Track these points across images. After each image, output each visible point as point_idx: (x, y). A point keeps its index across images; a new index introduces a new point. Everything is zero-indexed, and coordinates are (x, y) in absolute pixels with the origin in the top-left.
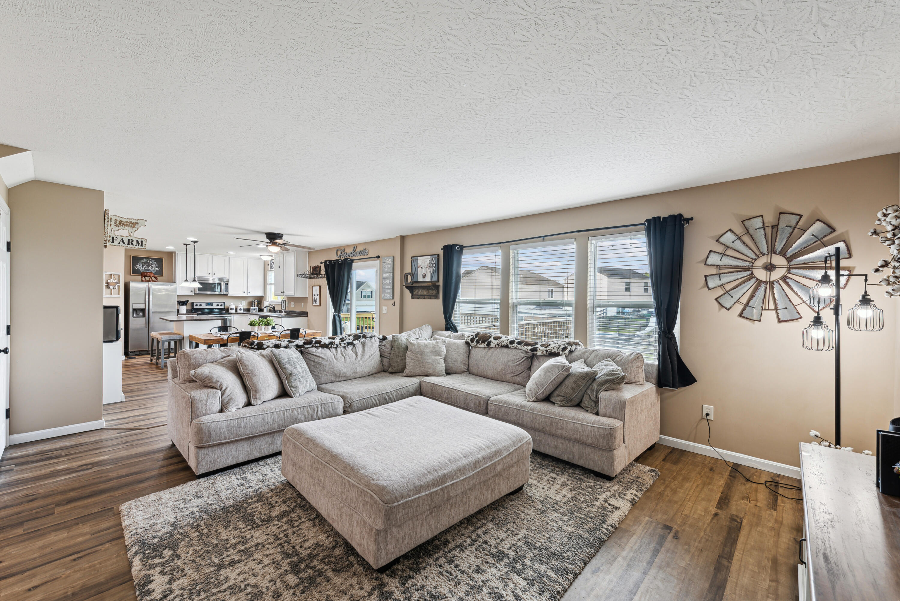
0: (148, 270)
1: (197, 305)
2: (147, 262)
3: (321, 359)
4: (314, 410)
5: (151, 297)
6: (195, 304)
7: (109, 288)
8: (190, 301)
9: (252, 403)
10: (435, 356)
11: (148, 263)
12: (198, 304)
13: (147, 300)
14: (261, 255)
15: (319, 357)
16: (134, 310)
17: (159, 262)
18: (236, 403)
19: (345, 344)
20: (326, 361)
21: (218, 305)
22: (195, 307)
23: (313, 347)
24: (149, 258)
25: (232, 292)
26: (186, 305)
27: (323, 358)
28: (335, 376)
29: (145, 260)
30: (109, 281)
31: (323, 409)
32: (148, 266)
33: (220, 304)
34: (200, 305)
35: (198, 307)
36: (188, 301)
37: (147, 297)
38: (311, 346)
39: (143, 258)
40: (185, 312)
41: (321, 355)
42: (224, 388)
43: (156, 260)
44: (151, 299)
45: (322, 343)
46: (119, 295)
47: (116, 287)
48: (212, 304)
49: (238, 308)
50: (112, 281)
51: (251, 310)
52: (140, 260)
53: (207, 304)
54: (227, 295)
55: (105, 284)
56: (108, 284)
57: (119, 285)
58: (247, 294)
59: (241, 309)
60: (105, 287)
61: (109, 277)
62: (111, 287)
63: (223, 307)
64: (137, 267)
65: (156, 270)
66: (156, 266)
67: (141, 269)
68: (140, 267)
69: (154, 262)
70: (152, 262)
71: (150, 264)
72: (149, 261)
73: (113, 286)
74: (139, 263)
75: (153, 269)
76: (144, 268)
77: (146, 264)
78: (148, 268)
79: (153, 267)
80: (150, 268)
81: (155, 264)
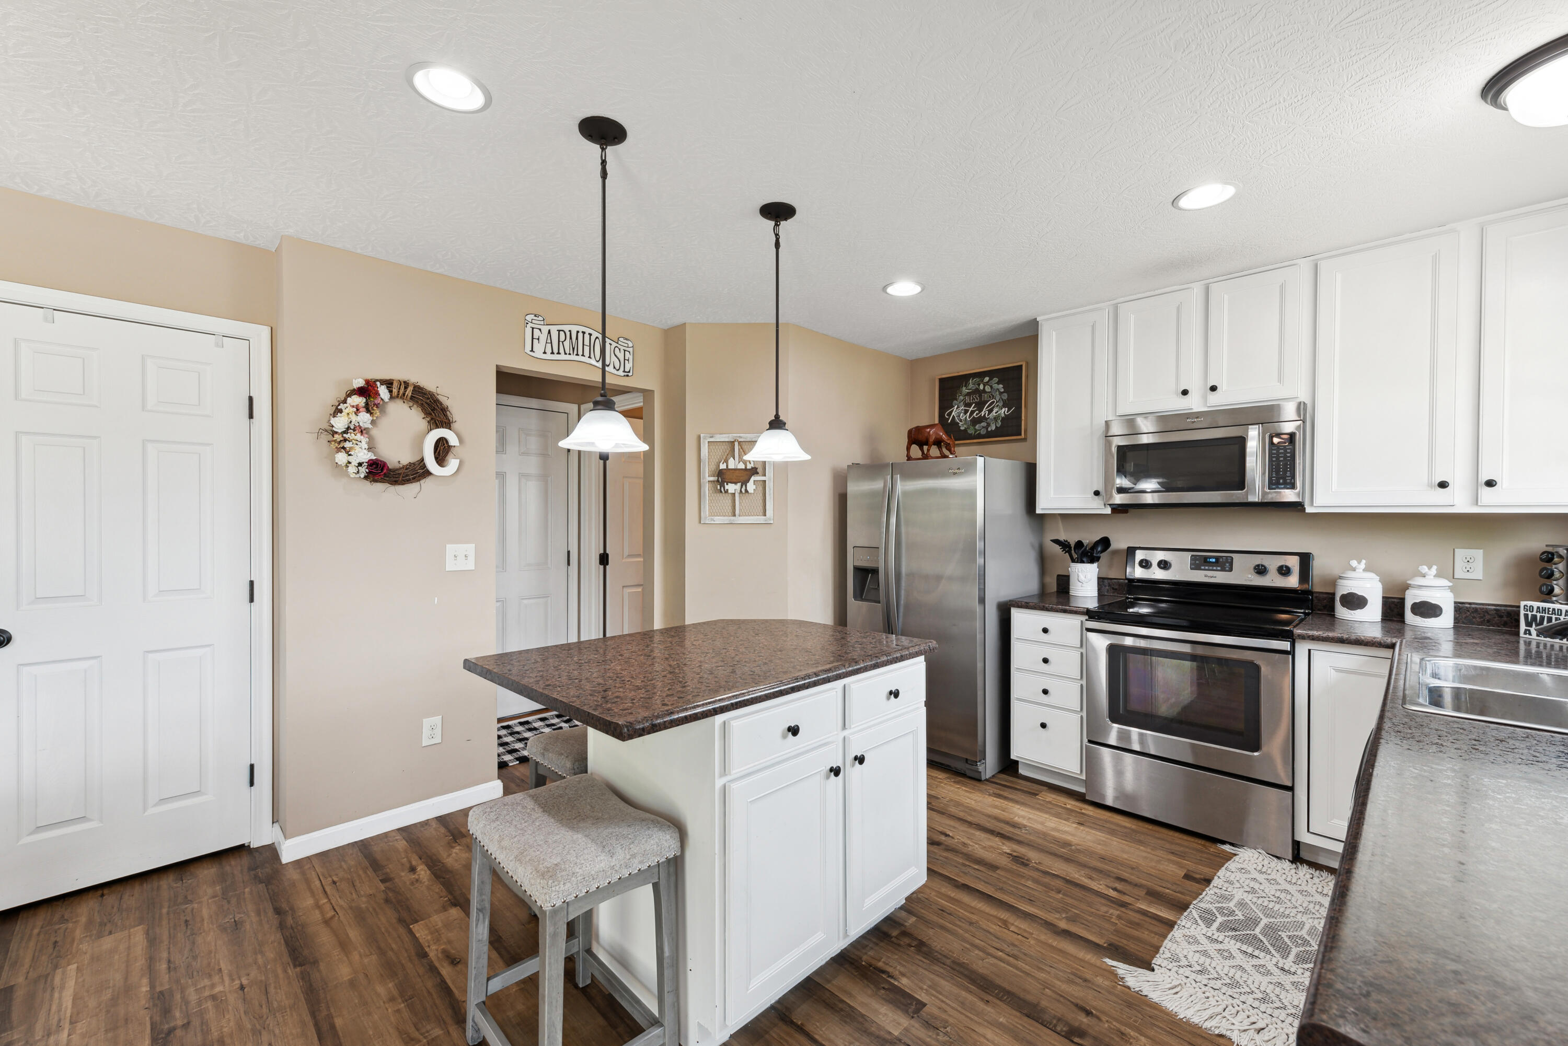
1: (1144, 565)
2: (977, 391)
6: (1138, 557)
7: (727, 492)
8: (1114, 543)
12: (1155, 558)
13: (884, 531)
16: (861, 572)
22: (1138, 574)
24: (982, 375)
25: (1331, 485)
30: (723, 466)
32: (980, 406)
33: (1274, 564)
34: (1163, 566)
35: (1157, 574)
36: (1102, 543)
37: (884, 521)
39: (966, 379)
44: (892, 531)
46: (765, 515)
47: (751, 486)
48: (1223, 561)
49: (1412, 597)
50: (732, 464)
51: (1529, 624)
52: (959, 387)
53: (1201, 560)
54: (1298, 507)
55: (708, 478)
56: (722, 477)
57: (763, 478)
58: (1476, 502)
59: (1428, 610)
60: (707, 488)
61: (727, 448)
62: (731, 488)
63: (1293, 581)
64: (949, 414)
65: (1003, 415)
66: (1002, 399)
67: (961, 421)
68: (958, 412)
69: (996, 386)
70: (991, 387)
71: (985, 396)
72: (981, 387)
73: (739, 485)
74: (956, 400)
75: (994, 412)
76: (968, 414)
77: (973, 399)
78: (980, 411)
79: (993, 407)
80: (984, 410)
81: (999, 391)
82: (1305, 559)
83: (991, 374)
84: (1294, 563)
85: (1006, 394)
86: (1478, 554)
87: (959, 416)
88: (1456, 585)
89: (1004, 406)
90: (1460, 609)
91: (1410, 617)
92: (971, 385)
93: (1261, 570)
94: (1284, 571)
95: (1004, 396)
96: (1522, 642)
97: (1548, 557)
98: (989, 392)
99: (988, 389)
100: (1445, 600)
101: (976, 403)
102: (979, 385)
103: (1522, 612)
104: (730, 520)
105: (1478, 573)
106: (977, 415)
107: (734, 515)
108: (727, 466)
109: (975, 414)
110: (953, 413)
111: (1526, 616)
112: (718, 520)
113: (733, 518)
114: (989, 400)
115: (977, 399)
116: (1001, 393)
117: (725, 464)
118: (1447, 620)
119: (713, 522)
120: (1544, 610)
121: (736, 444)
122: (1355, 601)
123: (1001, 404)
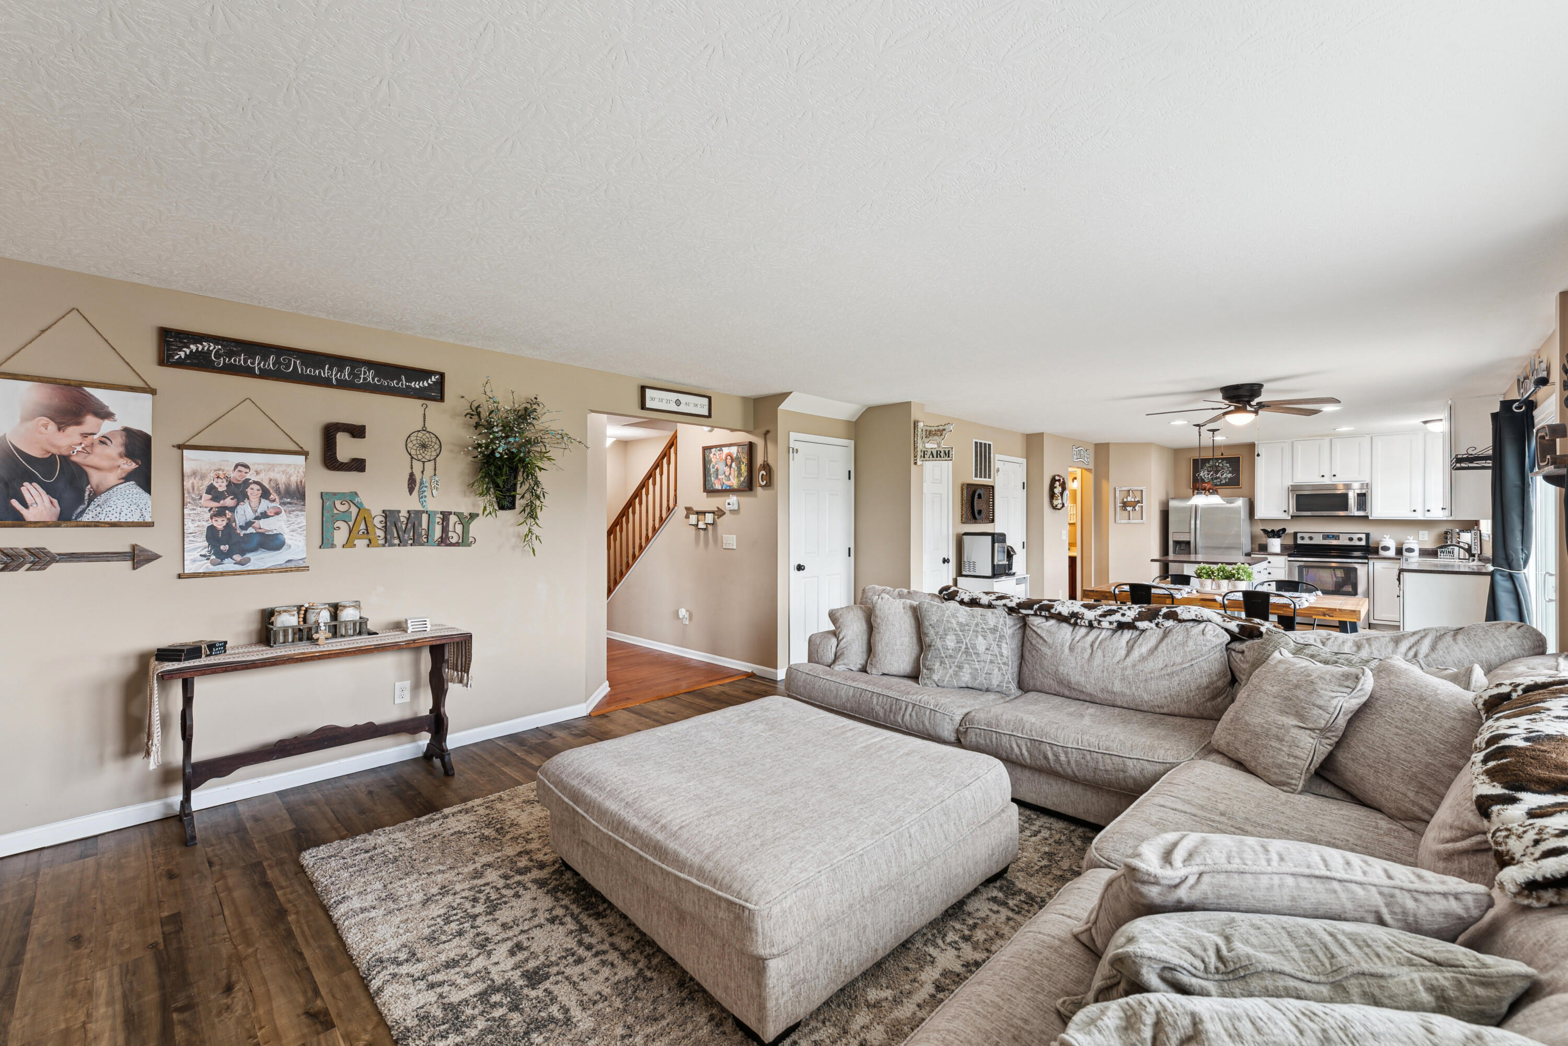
0: (1217, 478)
1: (1303, 538)
2: (1215, 466)
3: (1041, 642)
4: (900, 709)
5: (1198, 522)
6: (1299, 535)
7: (1126, 510)
8: (1290, 530)
9: (868, 669)
10: (1283, 712)
11: (1217, 467)
12: (1307, 536)
13: (1193, 526)
14: (1425, 422)
15: (1041, 638)
16: (1177, 543)
17: (1234, 463)
18: (846, 661)
19: (1111, 623)
20: (1050, 648)
22: (1299, 542)
23: (1035, 615)
24: (1218, 459)
25: (1378, 510)
26: (1279, 537)
27: (1045, 641)
28: (1060, 682)
29: (1211, 463)
30: (1125, 500)
31: (914, 714)
32: (1217, 472)
33: (1356, 537)
34: (1311, 538)
35: (1307, 541)
36: (1284, 530)
37: (1193, 522)
38: (1032, 612)
39: (1208, 460)
40: (1277, 549)
41: (1044, 635)
42: (841, 637)
43: (1229, 460)
44: (1198, 526)
45: (1053, 611)
46: (1142, 519)
47: (1137, 508)
48: (1336, 537)
49: (1405, 547)
50: (1129, 499)
52: (1204, 463)
53: (1326, 536)
54: (1367, 517)
55: (1119, 505)
56: (1125, 505)
57: (1141, 505)
58: (1424, 516)
59: (1410, 550)
60: (1118, 509)
61: (1126, 493)
62: (1129, 509)
63: (1363, 543)
64: (1199, 475)
66: (1230, 470)
67: (1205, 477)
68: (1203, 474)
69: (1225, 464)
70: (1223, 465)
71: (1219, 468)
73: (1132, 507)
74: (1203, 468)
75: (1224, 475)
76: (1210, 475)
77: (1213, 469)
78: (1217, 474)
79: (1223, 473)
80: (1219, 474)
81: (1227, 467)
82: (1368, 535)
83: (1223, 459)
84: (1363, 536)
86: (1427, 532)
88: (1419, 542)
89: (1231, 473)
90: (1420, 550)
91: (1405, 553)
93: (1351, 539)
94: (1360, 539)
97: (1446, 533)
98: (1222, 467)
99: (1220, 465)
100: (1416, 548)
102: (1216, 463)
104: (1126, 522)
105: (1426, 538)
109: (1213, 475)
110: (1201, 474)
112: (1123, 521)
113: (1128, 521)
114: (1221, 470)
115: (1215, 469)
116: (1229, 468)
118: (1416, 553)
119: (1120, 523)
122: (1386, 549)
123: (1228, 472)
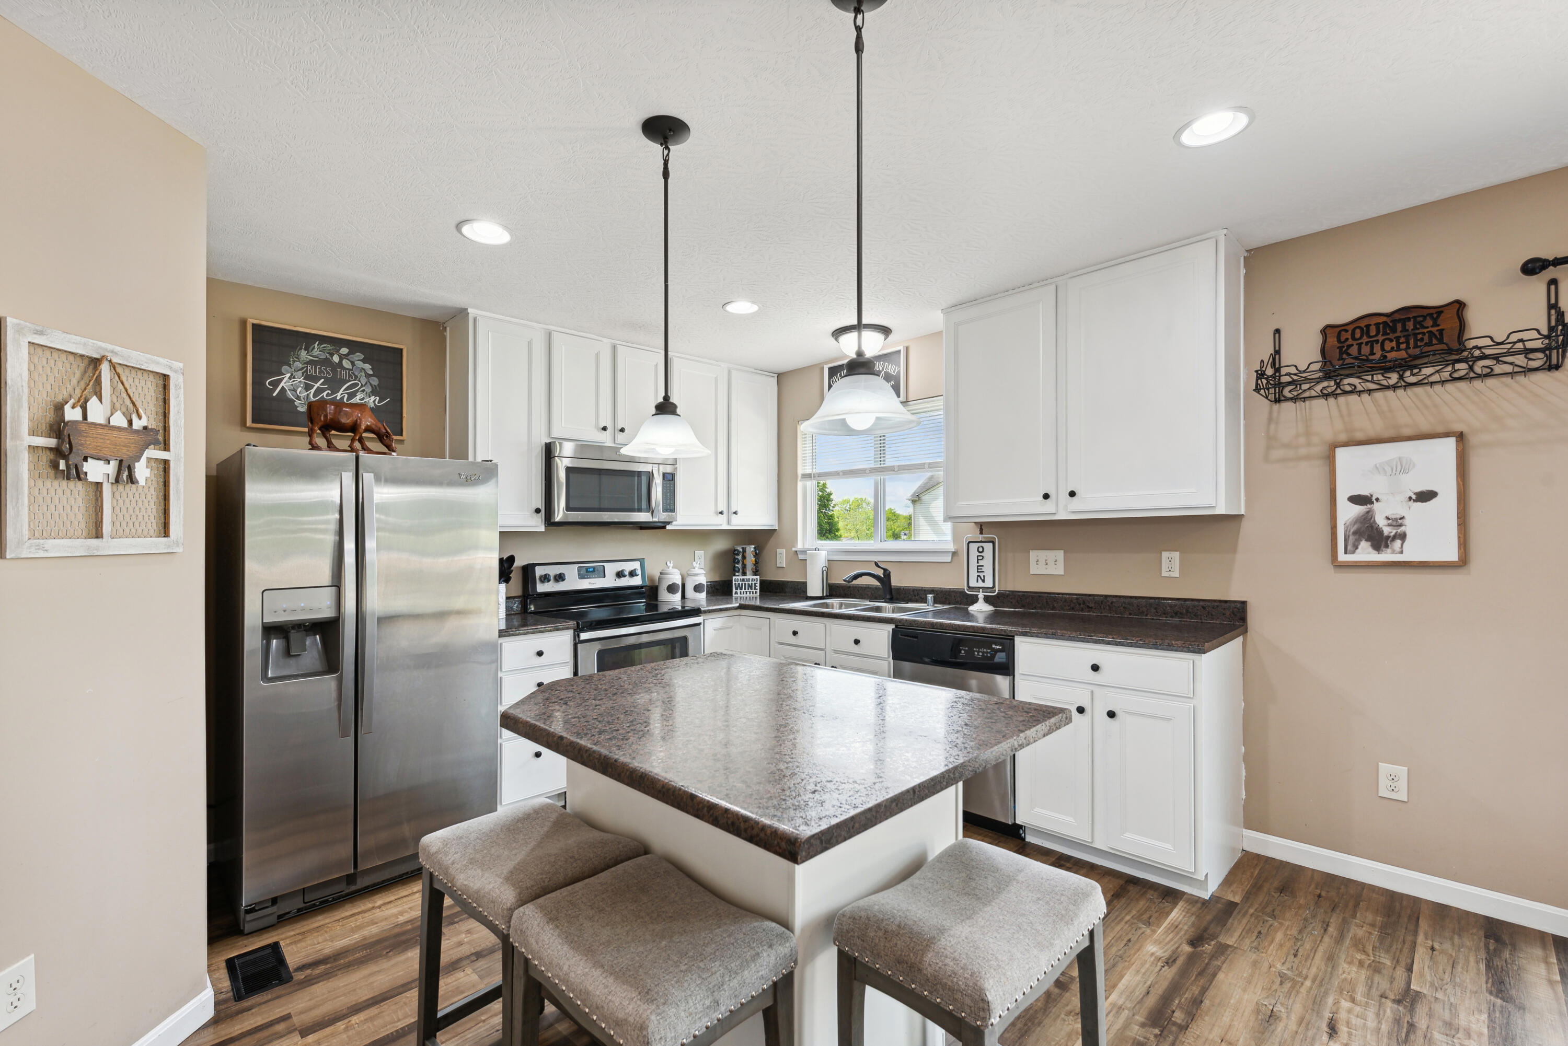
1: (545, 578)
2: (327, 362)
6: (539, 571)
7: (80, 476)
8: (522, 562)
11: (335, 367)
12: (553, 571)
17: (387, 365)
21: (620, 575)
24: (337, 343)
29: (316, 349)
30: (72, 414)
32: (334, 384)
33: (627, 568)
34: (560, 578)
35: (552, 587)
36: (511, 561)
37: (349, 546)
39: (308, 339)
43: (373, 353)
46: (166, 534)
48: (599, 571)
49: (693, 582)
50: (98, 413)
51: (736, 589)
52: (294, 348)
57: (163, 455)
58: (729, 523)
59: (700, 588)
61: (80, 371)
62: (96, 469)
64: (275, 384)
65: (372, 405)
66: (371, 384)
67: (298, 398)
68: (291, 384)
69: (360, 364)
70: (353, 363)
71: (341, 374)
72: (336, 359)
73: (113, 464)
74: (290, 365)
75: (358, 397)
76: (313, 391)
77: (321, 372)
78: (335, 391)
79: (357, 391)
80: (341, 392)
81: (366, 373)
83: (354, 346)
84: (638, 566)
85: (375, 379)
87: (295, 390)
89: (374, 393)
90: (708, 584)
91: (692, 594)
92: (317, 351)
95: (374, 380)
96: (734, 598)
97: (737, 552)
98: (349, 370)
99: (346, 364)
100: (703, 580)
101: (325, 378)
102: (332, 355)
103: (734, 582)
104: (89, 548)
106: (328, 395)
107: (98, 535)
108: (85, 417)
109: (325, 394)
110: (282, 384)
111: (735, 584)
112: (57, 547)
113: (95, 542)
114: (349, 381)
115: (328, 373)
116: (368, 376)
117: (78, 410)
119: (41, 554)
120: (743, 580)
121: (105, 368)
122: (674, 589)
123: (368, 389)
